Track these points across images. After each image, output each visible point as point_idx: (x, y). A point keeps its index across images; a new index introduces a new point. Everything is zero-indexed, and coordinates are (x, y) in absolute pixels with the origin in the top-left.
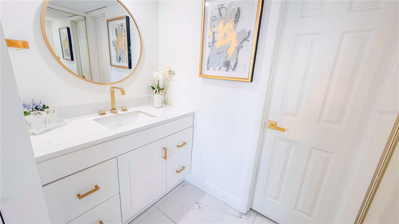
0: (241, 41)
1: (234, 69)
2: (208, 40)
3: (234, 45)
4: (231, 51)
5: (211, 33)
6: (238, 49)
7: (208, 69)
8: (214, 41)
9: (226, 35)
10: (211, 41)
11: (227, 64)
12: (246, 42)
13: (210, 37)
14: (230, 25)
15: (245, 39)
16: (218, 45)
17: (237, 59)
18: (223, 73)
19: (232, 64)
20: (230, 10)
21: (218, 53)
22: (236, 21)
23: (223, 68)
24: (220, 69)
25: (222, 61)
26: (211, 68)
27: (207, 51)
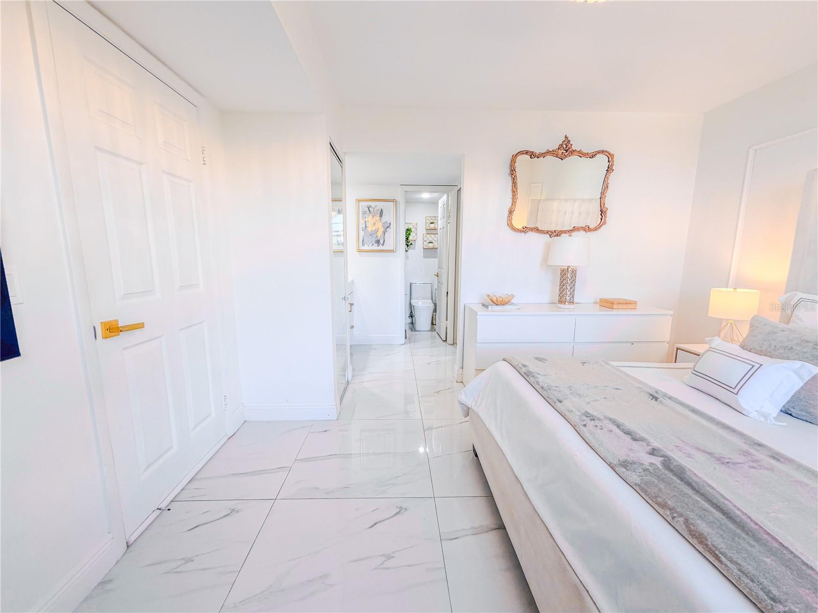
0: (385, 228)
1: (383, 245)
2: (362, 226)
3: (381, 230)
4: (380, 234)
5: (363, 222)
6: (384, 233)
7: (363, 245)
8: (366, 227)
9: (374, 224)
10: (364, 226)
11: (378, 242)
12: (388, 229)
13: (362, 224)
14: (378, 218)
15: (388, 227)
16: (369, 229)
17: (384, 239)
18: (375, 247)
19: (382, 242)
20: (376, 209)
21: (370, 235)
22: (381, 216)
23: (375, 244)
24: (373, 245)
25: (374, 240)
26: (366, 245)
27: (362, 233)
